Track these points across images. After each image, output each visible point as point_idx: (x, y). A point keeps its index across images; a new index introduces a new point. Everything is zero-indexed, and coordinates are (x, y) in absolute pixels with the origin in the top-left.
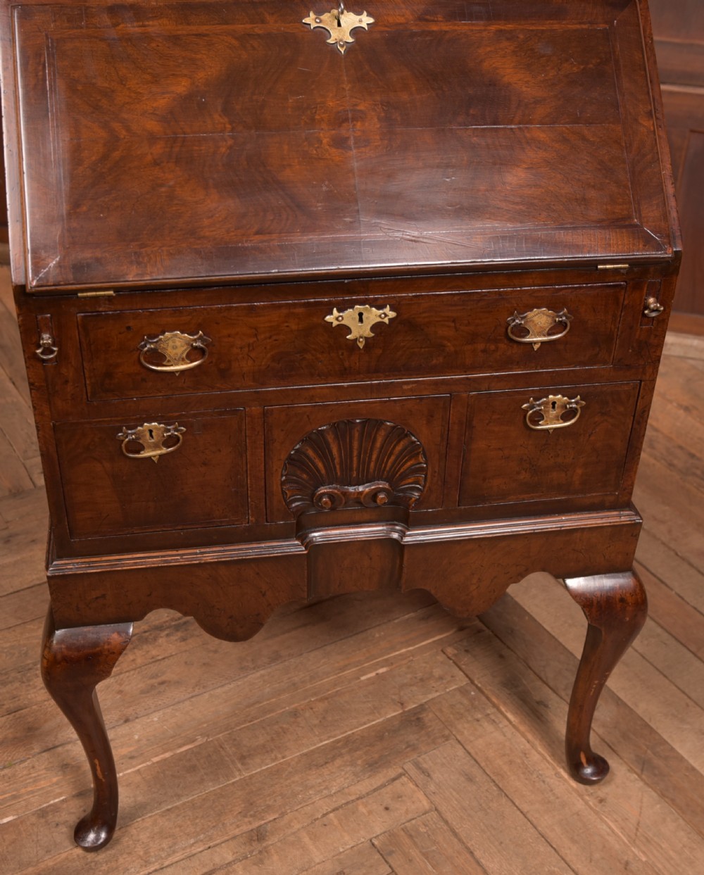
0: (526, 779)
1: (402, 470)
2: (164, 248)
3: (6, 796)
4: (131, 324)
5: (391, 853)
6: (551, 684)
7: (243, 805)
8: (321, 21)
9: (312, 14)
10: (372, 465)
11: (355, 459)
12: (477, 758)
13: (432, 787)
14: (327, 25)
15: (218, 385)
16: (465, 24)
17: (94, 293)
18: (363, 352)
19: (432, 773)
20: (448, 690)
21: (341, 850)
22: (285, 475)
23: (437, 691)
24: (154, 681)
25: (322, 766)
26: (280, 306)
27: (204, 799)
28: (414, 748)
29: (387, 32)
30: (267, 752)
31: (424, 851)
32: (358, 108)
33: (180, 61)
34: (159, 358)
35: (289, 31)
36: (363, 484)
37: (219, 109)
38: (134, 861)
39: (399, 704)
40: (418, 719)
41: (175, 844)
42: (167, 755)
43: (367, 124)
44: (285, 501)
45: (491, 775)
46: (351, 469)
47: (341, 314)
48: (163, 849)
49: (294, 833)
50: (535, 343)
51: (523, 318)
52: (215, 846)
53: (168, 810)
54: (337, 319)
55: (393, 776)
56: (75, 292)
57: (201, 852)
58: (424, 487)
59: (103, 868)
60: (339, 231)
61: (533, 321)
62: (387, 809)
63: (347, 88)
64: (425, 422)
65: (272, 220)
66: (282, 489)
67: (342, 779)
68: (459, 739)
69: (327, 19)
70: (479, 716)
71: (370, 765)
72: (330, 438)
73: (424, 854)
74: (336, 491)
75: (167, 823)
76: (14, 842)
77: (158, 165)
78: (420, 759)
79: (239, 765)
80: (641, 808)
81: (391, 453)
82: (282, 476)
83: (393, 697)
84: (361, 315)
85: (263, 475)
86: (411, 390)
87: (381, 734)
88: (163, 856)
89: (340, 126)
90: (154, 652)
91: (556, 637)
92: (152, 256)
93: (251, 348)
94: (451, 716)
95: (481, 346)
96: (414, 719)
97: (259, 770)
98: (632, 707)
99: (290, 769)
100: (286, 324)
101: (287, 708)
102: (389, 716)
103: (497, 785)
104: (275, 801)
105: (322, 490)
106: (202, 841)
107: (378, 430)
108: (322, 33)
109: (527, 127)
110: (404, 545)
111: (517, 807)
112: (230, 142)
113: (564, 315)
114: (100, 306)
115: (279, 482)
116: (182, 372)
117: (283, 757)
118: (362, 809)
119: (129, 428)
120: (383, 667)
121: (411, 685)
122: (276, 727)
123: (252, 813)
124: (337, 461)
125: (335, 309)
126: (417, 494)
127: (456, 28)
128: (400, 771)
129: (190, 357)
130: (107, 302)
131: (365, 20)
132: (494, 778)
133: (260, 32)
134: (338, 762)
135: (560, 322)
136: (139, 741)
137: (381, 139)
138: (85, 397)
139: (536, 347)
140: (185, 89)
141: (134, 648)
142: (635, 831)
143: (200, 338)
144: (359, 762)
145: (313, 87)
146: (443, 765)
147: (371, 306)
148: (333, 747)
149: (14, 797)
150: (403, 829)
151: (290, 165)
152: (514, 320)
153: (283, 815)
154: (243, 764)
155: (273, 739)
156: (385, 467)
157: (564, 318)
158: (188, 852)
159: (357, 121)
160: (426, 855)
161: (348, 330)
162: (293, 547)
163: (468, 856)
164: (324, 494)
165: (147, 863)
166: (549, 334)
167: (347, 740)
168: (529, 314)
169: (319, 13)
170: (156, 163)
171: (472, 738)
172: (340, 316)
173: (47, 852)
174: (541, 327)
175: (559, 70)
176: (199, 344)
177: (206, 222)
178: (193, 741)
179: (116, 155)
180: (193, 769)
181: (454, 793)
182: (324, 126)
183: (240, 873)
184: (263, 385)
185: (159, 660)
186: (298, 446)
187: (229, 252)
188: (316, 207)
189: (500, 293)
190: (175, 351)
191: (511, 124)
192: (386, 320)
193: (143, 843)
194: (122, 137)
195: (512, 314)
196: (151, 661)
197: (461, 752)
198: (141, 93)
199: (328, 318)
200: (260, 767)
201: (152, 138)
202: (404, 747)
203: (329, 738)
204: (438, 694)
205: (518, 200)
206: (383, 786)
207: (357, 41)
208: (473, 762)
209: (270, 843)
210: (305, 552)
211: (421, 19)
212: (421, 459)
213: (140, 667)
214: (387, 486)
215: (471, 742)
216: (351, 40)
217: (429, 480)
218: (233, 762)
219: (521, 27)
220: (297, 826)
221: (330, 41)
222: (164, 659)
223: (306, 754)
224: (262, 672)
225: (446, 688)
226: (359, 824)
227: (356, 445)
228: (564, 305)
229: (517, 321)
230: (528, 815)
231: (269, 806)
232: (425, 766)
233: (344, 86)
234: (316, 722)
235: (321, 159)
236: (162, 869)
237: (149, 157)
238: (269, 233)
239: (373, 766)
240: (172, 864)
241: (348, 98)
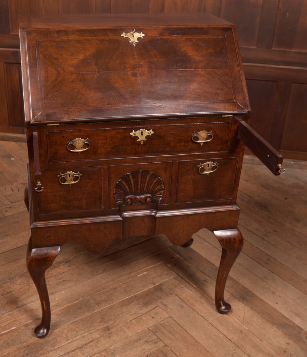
0: (202, 306)
1: (156, 190)
2: (77, 109)
3: (12, 320)
4: (64, 135)
5: (157, 332)
6: (207, 274)
7: (100, 319)
8: (127, 35)
9: (124, 33)
10: (145, 188)
11: (139, 185)
12: (183, 300)
13: (169, 310)
14: (129, 36)
15: (93, 157)
16: (175, 36)
17: (52, 125)
18: (142, 146)
19: (168, 306)
20: (170, 278)
21: (138, 332)
22: (115, 191)
23: (166, 279)
24: (61, 280)
25: (127, 305)
26: (115, 129)
27: (85, 318)
28: (160, 298)
29: (149, 39)
30: (106, 301)
31: (168, 330)
32: (140, 63)
33: (81, 48)
34: (73, 147)
35: (116, 38)
36: (142, 195)
37: (94, 64)
38: (63, 339)
39: (153, 284)
40: (161, 288)
41: (77, 333)
42: (69, 304)
43: (143, 69)
44: (115, 200)
45: (190, 305)
46: (138, 189)
47: (135, 132)
48: (73, 335)
49: (120, 327)
50: (201, 143)
51: (197, 134)
52: (92, 333)
53: (73, 322)
54: (134, 134)
55: (154, 307)
56: (46, 124)
57: (87, 335)
58: (163, 196)
59: (52, 342)
60: (135, 104)
61: (201, 135)
62: (153, 318)
63: (136, 57)
64: (164, 172)
65: (112, 100)
66: (114, 196)
67: (135, 309)
68: (176, 294)
69: (129, 35)
70: (183, 286)
71: (145, 304)
72: (131, 177)
73: (168, 332)
74: (132, 197)
75: (73, 327)
76: (17, 335)
77: (74, 82)
78: (163, 301)
79: (97, 307)
80: (244, 313)
81: (152, 183)
82: (114, 191)
83: (150, 281)
84: (142, 132)
85: (107, 191)
86: (159, 160)
87: (147, 294)
88: (73, 337)
89: (134, 69)
90: (59, 271)
91: (207, 259)
92: (72, 112)
93: (105, 144)
94: (172, 287)
95: (183, 144)
96: (159, 288)
97: (104, 308)
98: (238, 281)
99: (116, 307)
100: (117, 136)
101: (112, 287)
102: (149, 288)
103: (192, 308)
104: (112, 317)
105: (128, 197)
106: (87, 332)
107: (147, 175)
108: (128, 40)
109: (197, 70)
110: (156, 217)
111: (200, 315)
112: (98, 75)
113: (211, 133)
114: (54, 129)
115: (113, 194)
116: (81, 152)
117: (113, 303)
118: (144, 318)
119: (62, 173)
120: (145, 272)
121: (156, 277)
122: (108, 293)
123: (104, 321)
124: (133, 186)
125: (133, 130)
126: (161, 199)
127: (172, 37)
128: (156, 305)
129: (84, 147)
130: (57, 128)
131: (142, 35)
132: (190, 306)
133: (107, 39)
134: (133, 304)
135: (210, 135)
136: (58, 300)
137: (148, 74)
138: (47, 161)
139: (202, 144)
140: (82, 57)
141: (51, 270)
142: (243, 320)
143: (88, 140)
144: (141, 303)
145: (125, 57)
146: (171, 303)
147: (146, 129)
148: (131, 299)
149: (15, 321)
150: (160, 324)
151: (118, 82)
152: (194, 135)
153: (115, 321)
154: (98, 306)
155: (108, 297)
156: (150, 189)
157: (211, 134)
158: (82, 335)
159: (140, 68)
160: (169, 332)
161: (137, 138)
162: (117, 218)
163: (185, 331)
164: (128, 198)
165: (68, 340)
166: (206, 140)
167: (135, 296)
168: (199, 133)
169: (126, 33)
170: (73, 81)
171: (181, 294)
172: (135, 133)
173: (30, 338)
174: (203, 137)
175: (207, 51)
176: (87, 142)
177: (90, 101)
178: (79, 299)
179: (60, 79)
180: (80, 308)
181: (177, 312)
182: (129, 69)
183: (103, 341)
184: (108, 157)
185: (61, 273)
186: (120, 180)
187: (98, 111)
188: (127, 96)
189: (189, 125)
190: (79, 145)
191: (192, 69)
192: (151, 134)
193: (65, 333)
194: (62, 73)
195: (193, 133)
196: (58, 274)
197: (177, 298)
198: (68, 59)
199: (131, 134)
200: (104, 307)
201: (72, 73)
202: (156, 297)
203: (128, 296)
204: (167, 280)
205: (195, 93)
206: (150, 311)
207: (139, 41)
208: (182, 301)
209: (112, 331)
210: (122, 219)
211: (160, 35)
212: (163, 185)
213: (54, 276)
214: (150, 195)
215: (181, 295)
216: (137, 41)
217: (165, 193)
218: (94, 305)
219: (194, 37)
220: (121, 325)
221: (131, 42)
222: (63, 273)
223: (121, 302)
224: (101, 275)
225: (169, 278)
226: (143, 323)
227: (140, 180)
228: (211, 129)
229: (195, 135)
230: (205, 317)
231: (110, 319)
232: (165, 303)
233: (135, 56)
234: (123, 291)
235: (128, 80)
236: (74, 341)
237: (71, 80)
238: (111, 104)
239: (146, 304)
240: (77, 340)
241: (137, 60)
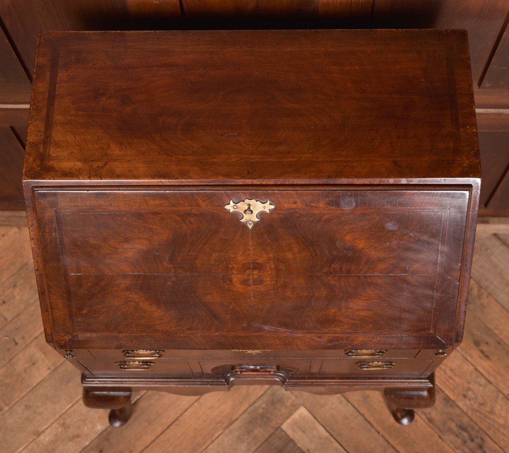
8: (237, 208)
9: (231, 203)
14: (241, 210)
29: (283, 214)
32: (258, 261)
33: (142, 229)
35: (215, 212)
37: (167, 259)
43: (262, 271)
60: (239, 331)
63: (252, 249)
65: (198, 323)
69: (242, 206)
77: (129, 290)
89: (244, 272)
108: (237, 216)
112: (174, 279)
131: (268, 207)
133: (196, 212)
137: (271, 281)
140: (145, 247)
145: (229, 247)
151: (210, 293)
159: (256, 269)
169: (237, 201)
170: (127, 289)
177: (158, 322)
179: (103, 283)
188: (225, 317)
194: (106, 273)
198: (117, 248)
201: (125, 276)
207: (262, 221)
211: (308, 205)
216: (257, 220)
221: (243, 221)
233: (249, 248)
235: (231, 291)
237: (123, 285)
238: (195, 330)
241: (251, 255)
